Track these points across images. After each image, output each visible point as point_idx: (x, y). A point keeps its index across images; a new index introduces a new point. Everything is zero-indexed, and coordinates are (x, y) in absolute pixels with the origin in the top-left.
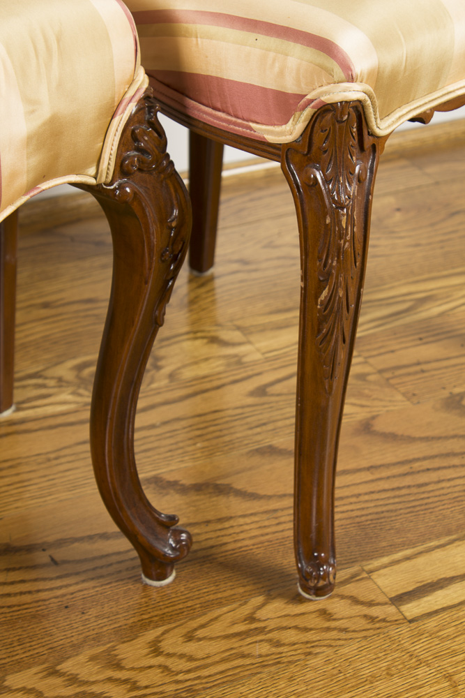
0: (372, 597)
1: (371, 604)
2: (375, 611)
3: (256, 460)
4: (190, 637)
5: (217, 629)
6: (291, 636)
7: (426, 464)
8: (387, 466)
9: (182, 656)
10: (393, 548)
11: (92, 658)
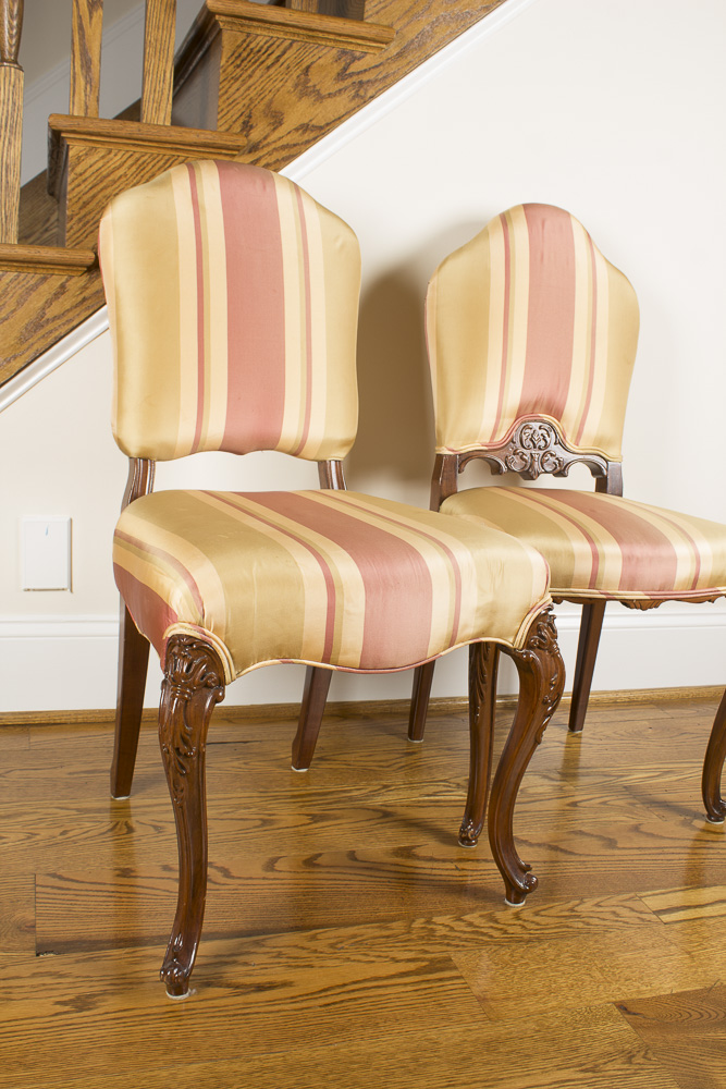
0: (642, 909)
1: (641, 912)
2: (644, 916)
3: (572, 836)
4: (537, 914)
5: (553, 912)
6: (596, 921)
7: (671, 850)
8: (649, 848)
9: (533, 922)
10: (653, 888)
11: (481, 916)
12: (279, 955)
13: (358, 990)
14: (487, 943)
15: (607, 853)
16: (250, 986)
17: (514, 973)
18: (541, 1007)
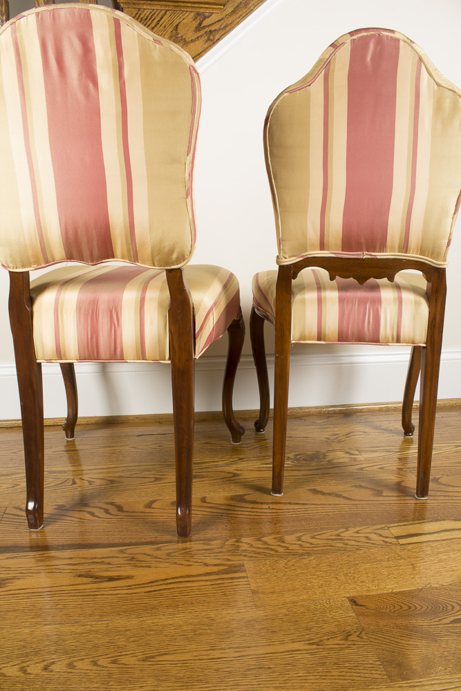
0: (388, 535)
2: (387, 540)
4: (313, 537)
5: (324, 536)
6: (353, 543)
9: (308, 543)
10: (400, 521)
11: (275, 538)
12: (132, 559)
13: (174, 583)
14: (273, 556)
15: (374, 499)
16: (105, 577)
17: (284, 575)
18: (295, 598)
